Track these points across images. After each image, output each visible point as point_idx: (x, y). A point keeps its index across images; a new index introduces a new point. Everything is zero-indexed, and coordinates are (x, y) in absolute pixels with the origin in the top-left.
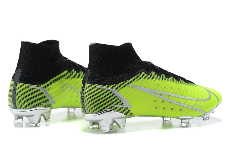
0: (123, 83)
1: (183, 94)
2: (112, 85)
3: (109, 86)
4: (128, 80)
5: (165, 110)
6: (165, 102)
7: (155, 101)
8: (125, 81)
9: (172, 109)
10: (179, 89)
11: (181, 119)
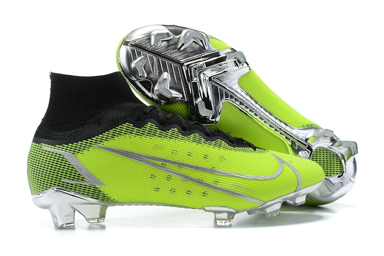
0: (86, 143)
1: (214, 166)
2: (66, 146)
3: (61, 147)
4: (96, 137)
5: (175, 193)
6: (173, 178)
7: (152, 176)
8: (90, 138)
9: (188, 192)
10: (206, 157)
11: (215, 212)
